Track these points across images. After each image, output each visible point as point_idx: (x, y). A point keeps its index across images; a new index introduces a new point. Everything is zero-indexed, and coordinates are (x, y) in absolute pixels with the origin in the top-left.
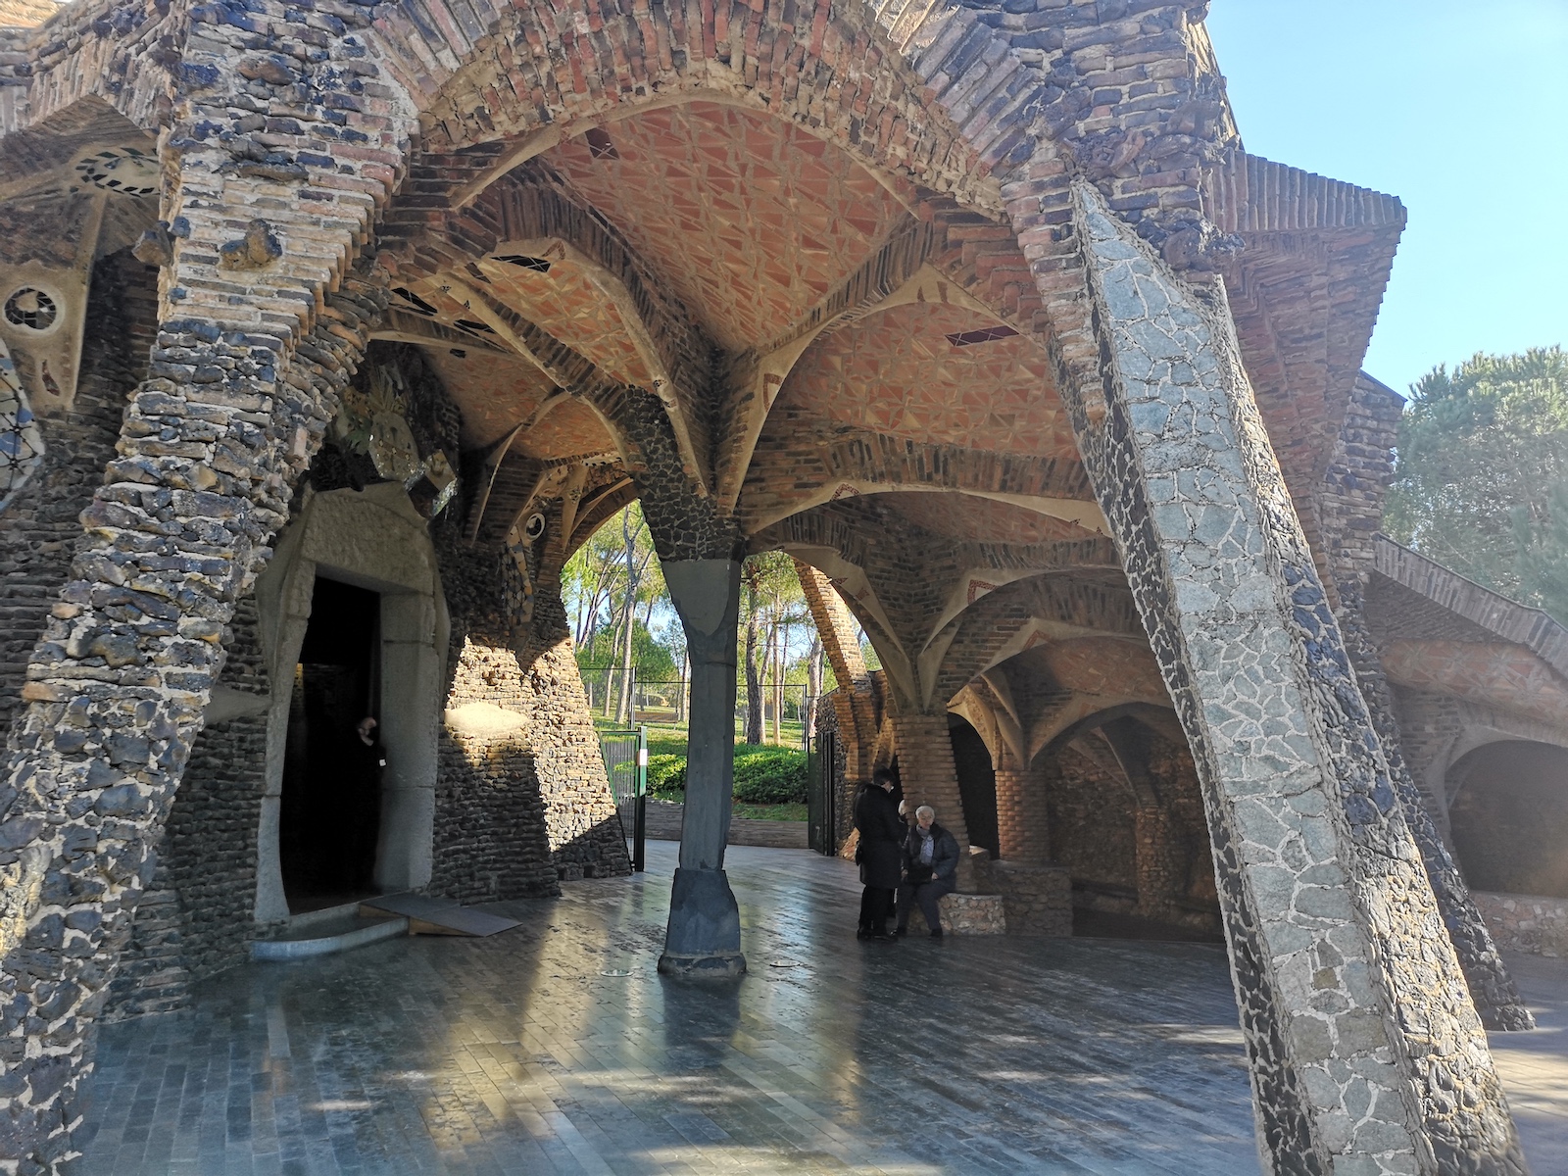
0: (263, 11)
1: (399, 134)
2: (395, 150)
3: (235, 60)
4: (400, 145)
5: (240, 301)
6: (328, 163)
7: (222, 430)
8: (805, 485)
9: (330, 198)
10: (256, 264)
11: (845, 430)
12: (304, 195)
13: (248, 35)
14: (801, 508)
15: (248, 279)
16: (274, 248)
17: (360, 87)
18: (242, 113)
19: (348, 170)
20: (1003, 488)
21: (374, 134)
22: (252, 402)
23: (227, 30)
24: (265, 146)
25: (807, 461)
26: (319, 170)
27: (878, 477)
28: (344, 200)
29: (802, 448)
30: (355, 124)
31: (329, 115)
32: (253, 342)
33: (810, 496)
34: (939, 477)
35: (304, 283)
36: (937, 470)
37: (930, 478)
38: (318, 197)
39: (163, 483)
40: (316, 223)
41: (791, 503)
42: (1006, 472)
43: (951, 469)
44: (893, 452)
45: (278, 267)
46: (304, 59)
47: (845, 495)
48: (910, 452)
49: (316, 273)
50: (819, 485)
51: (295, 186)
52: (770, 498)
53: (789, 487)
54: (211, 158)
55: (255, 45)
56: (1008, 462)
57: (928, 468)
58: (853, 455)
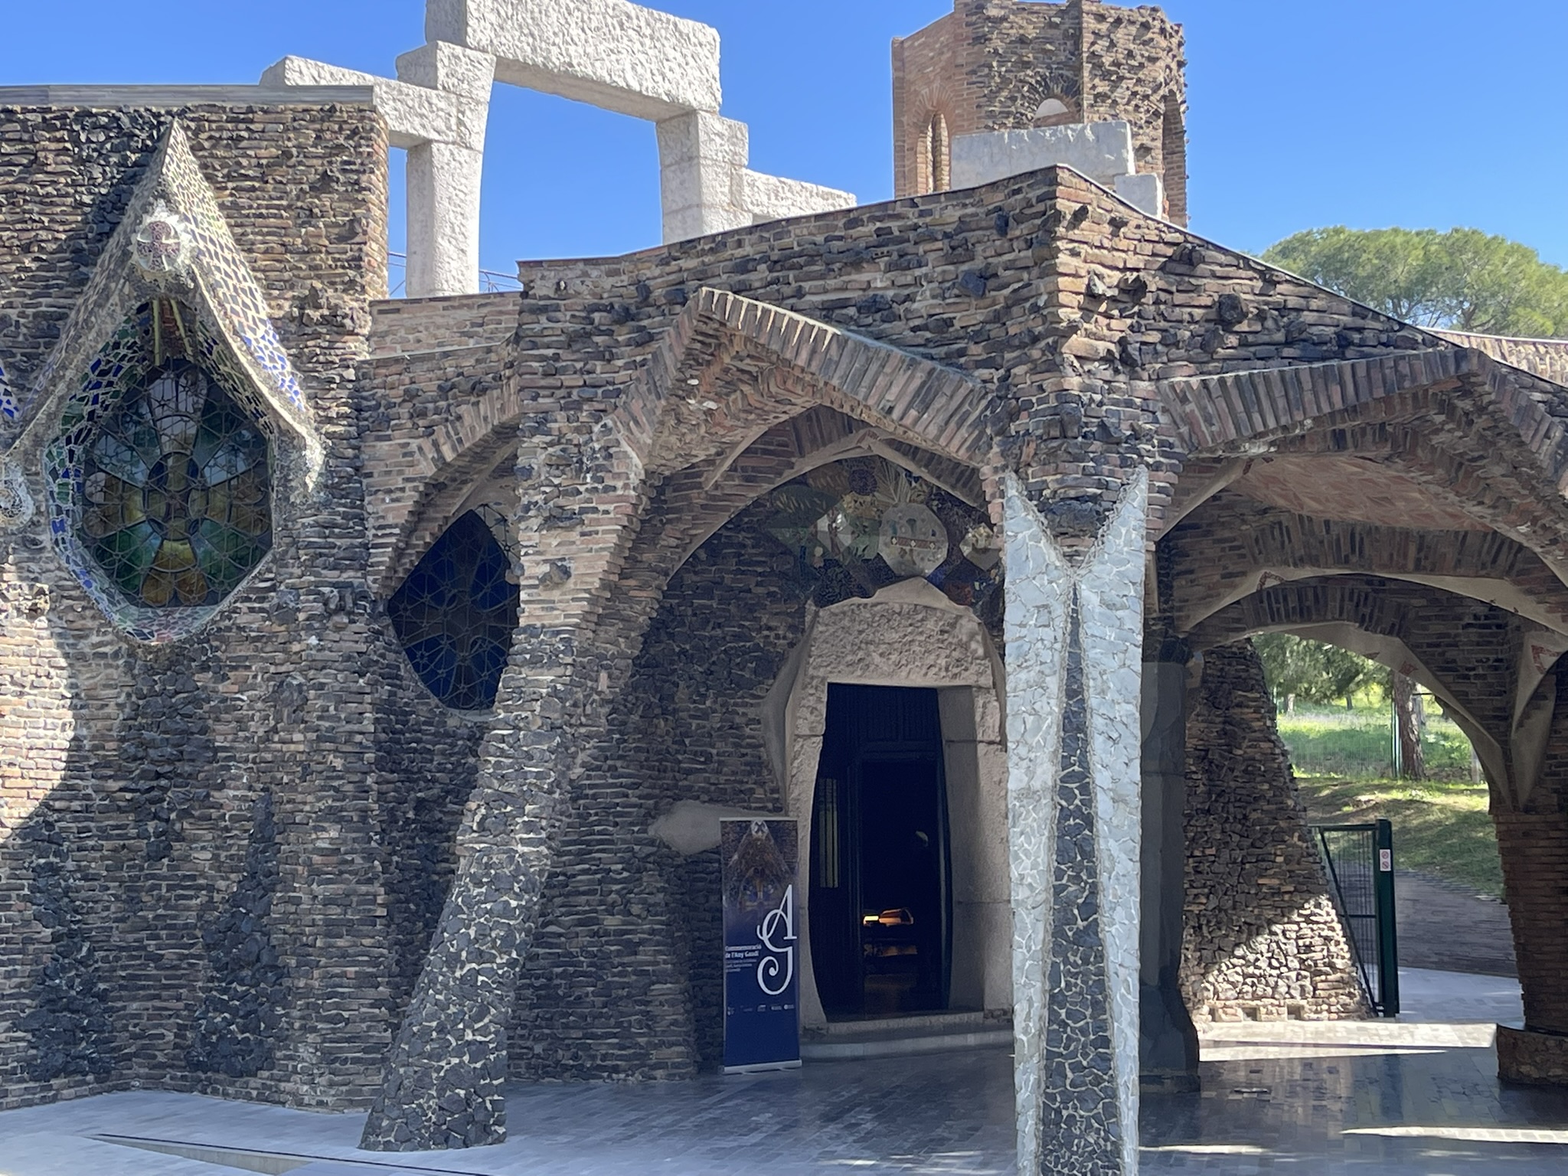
0: (556, 421)
1: (634, 480)
2: (633, 493)
3: (542, 457)
4: (634, 489)
5: (553, 609)
6: (595, 510)
7: (544, 691)
8: (1231, 575)
9: (597, 533)
10: (557, 585)
11: (1265, 511)
12: (583, 534)
13: (548, 439)
14: (1228, 601)
15: (556, 595)
16: (566, 573)
17: (611, 456)
18: (548, 490)
19: (607, 512)
20: (1418, 568)
21: (619, 484)
22: (560, 671)
23: (537, 439)
24: (561, 507)
25: (1231, 548)
26: (590, 516)
27: (1299, 562)
28: (605, 532)
29: (1227, 534)
30: (609, 482)
31: (595, 479)
32: (559, 633)
33: (1234, 587)
34: (1354, 559)
35: (586, 591)
36: (1353, 551)
37: (1347, 561)
38: (590, 534)
39: (516, 728)
40: (591, 551)
41: (1219, 596)
42: (1420, 550)
43: (1367, 550)
44: (1312, 533)
45: (571, 584)
46: (578, 445)
47: (1270, 583)
48: (1328, 532)
49: (592, 583)
50: (1244, 574)
51: (579, 529)
52: (1199, 590)
53: (1217, 577)
54: (535, 523)
55: (551, 444)
56: (1422, 537)
57: (1345, 549)
58: (1274, 539)
